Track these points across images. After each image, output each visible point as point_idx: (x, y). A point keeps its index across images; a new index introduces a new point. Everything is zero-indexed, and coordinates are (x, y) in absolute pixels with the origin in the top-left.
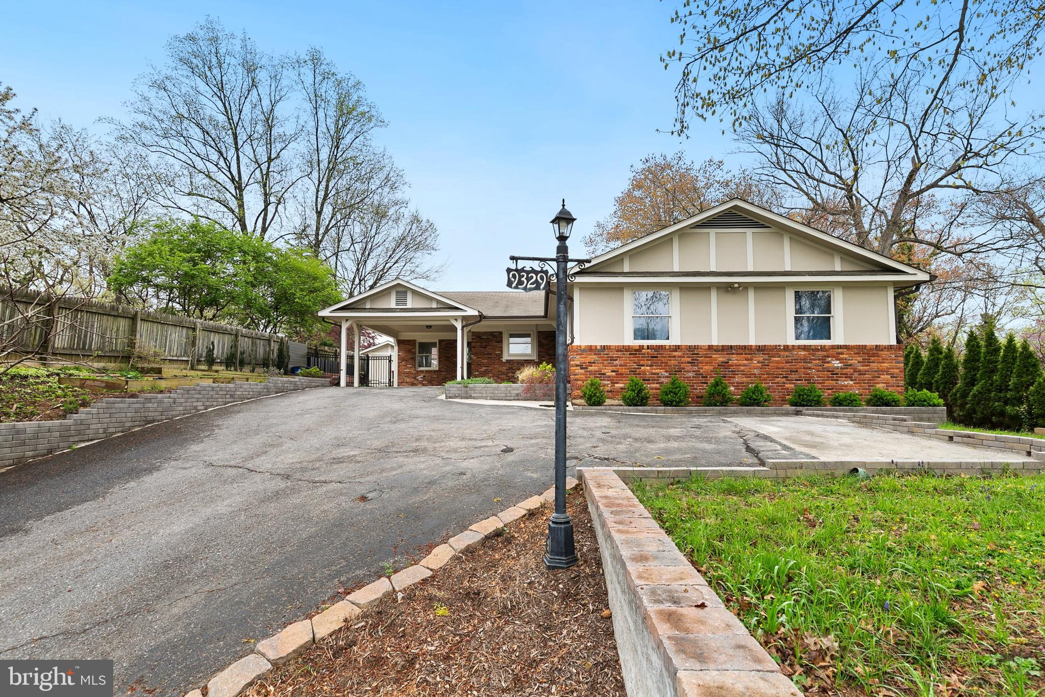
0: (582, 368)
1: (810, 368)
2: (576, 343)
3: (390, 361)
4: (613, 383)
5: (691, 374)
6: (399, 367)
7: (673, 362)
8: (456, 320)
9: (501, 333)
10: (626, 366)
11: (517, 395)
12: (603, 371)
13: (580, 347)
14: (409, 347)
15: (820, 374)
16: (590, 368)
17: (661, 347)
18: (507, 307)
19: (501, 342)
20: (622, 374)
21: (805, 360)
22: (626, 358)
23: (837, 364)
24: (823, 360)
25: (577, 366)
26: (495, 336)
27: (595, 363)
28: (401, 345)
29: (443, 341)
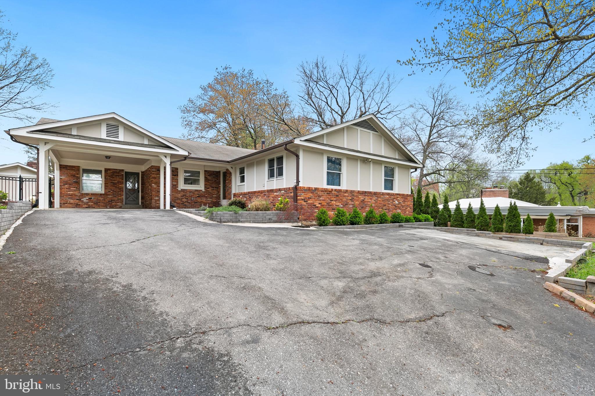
0: (305, 202)
1: (389, 204)
2: (301, 185)
5: (351, 206)
6: (61, 189)
7: (344, 199)
9: (177, 169)
11: (270, 219)
12: (315, 203)
13: (304, 188)
14: (72, 172)
15: (392, 207)
16: (309, 202)
19: (177, 175)
20: (323, 206)
21: (388, 200)
22: (325, 196)
23: (397, 202)
24: (393, 200)
25: (302, 200)
27: (311, 198)
28: (63, 169)
29: (110, 169)
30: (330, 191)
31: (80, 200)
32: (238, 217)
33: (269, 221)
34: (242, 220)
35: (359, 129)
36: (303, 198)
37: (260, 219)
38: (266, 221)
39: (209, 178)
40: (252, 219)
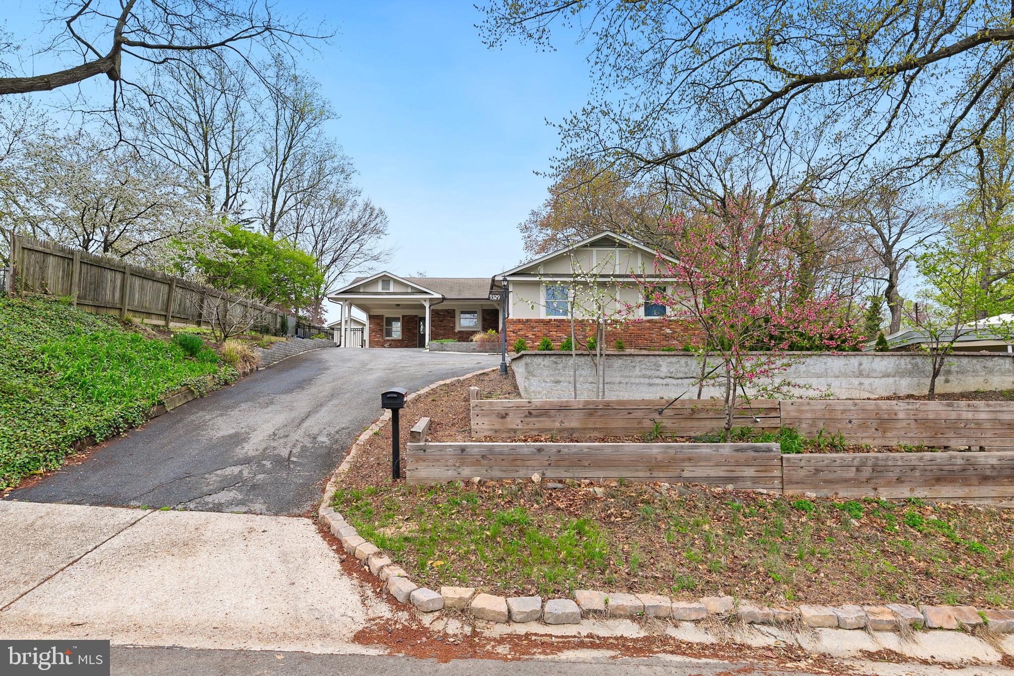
0: (514, 333)
1: (652, 333)
2: (511, 317)
3: (362, 332)
4: (533, 342)
5: (581, 337)
6: (370, 336)
7: (569, 329)
8: (426, 301)
9: (454, 310)
10: (541, 331)
11: (474, 349)
12: (527, 335)
13: (513, 319)
14: (378, 321)
15: (659, 337)
16: (519, 333)
17: (563, 320)
18: (460, 291)
19: (454, 317)
20: (538, 337)
21: (649, 329)
22: (541, 327)
23: (668, 331)
24: (660, 328)
26: (449, 313)
27: (522, 329)
28: (372, 319)
29: (406, 316)
31: (383, 346)
33: (473, 351)
35: (595, 250)
36: (512, 330)
39: (487, 317)
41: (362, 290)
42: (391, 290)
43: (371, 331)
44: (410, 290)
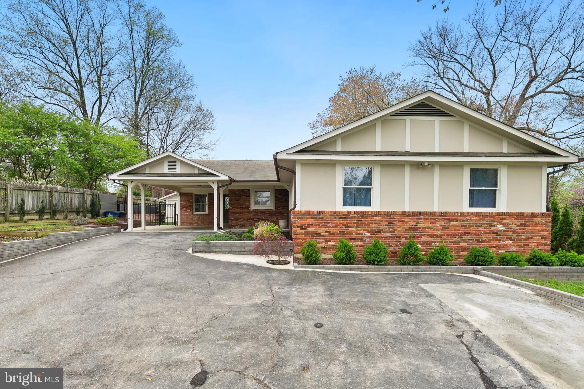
0: (302, 229)
1: (480, 231)
2: (298, 209)
3: (175, 208)
4: (327, 241)
5: (388, 235)
6: (181, 211)
7: (374, 225)
8: (213, 182)
9: (249, 190)
10: (337, 227)
11: (250, 250)
12: (319, 232)
13: (301, 212)
15: (488, 236)
16: (308, 229)
17: (365, 213)
18: (253, 172)
19: (249, 196)
20: (333, 234)
21: (476, 224)
22: (337, 222)
23: (500, 227)
24: (491, 224)
25: (298, 227)
26: (244, 193)
27: (312, 225)
28: (182, 196)
29: (211, 194)
30: (345, 215)
31: (192, 219)
32: (211, 247)
33: (249, 252)
34: (217, 250)
36: (299, 225)
37: (238, 250)
38: (246, 253)
39: (279, 197)
40: (228, 250)
41: (147, 172)
42: (178, 172)
43: (182, 206)
44: (197, 172)
